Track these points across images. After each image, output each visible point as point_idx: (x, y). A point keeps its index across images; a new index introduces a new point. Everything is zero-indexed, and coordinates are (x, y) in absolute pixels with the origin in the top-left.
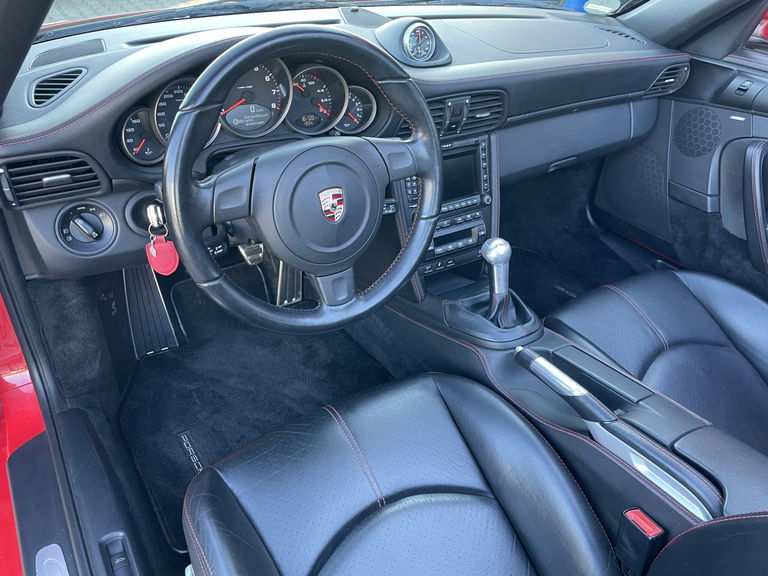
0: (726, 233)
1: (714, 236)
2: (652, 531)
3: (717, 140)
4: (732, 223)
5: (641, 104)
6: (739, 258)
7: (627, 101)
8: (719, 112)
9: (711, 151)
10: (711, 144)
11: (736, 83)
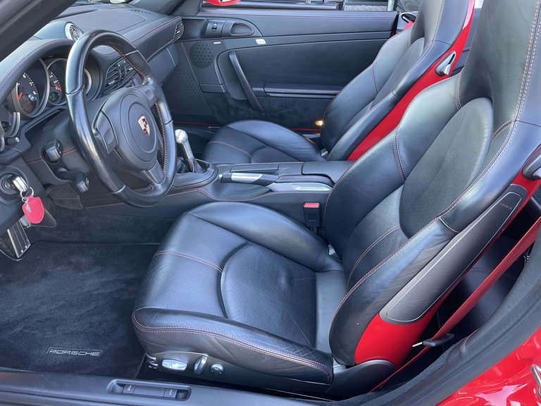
0: (234, 99)
1: (231, 103)
2: (316, 206)
3: (212, 56)
4: (235, 94)
5: (170, 47)
6: (246, 108)
7: (165, 48)
8: (207, 42)
9: (212, 62)
10: (211, 59)
11: (210, 26)
